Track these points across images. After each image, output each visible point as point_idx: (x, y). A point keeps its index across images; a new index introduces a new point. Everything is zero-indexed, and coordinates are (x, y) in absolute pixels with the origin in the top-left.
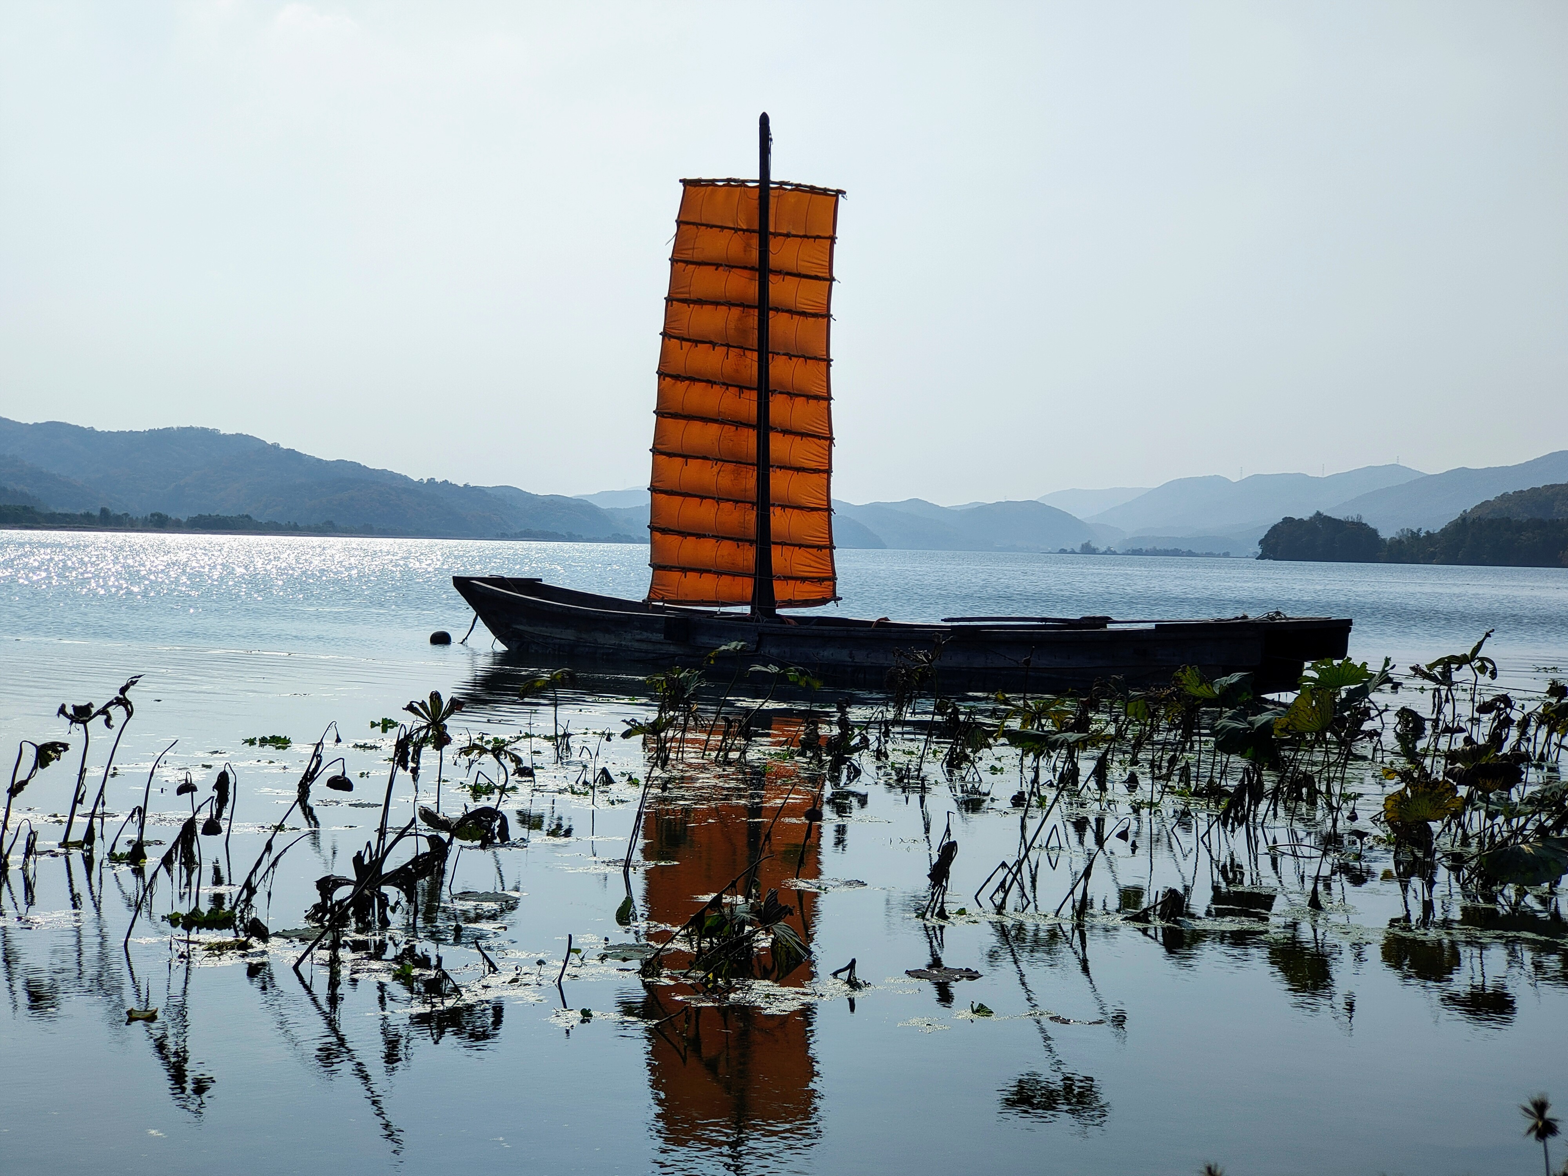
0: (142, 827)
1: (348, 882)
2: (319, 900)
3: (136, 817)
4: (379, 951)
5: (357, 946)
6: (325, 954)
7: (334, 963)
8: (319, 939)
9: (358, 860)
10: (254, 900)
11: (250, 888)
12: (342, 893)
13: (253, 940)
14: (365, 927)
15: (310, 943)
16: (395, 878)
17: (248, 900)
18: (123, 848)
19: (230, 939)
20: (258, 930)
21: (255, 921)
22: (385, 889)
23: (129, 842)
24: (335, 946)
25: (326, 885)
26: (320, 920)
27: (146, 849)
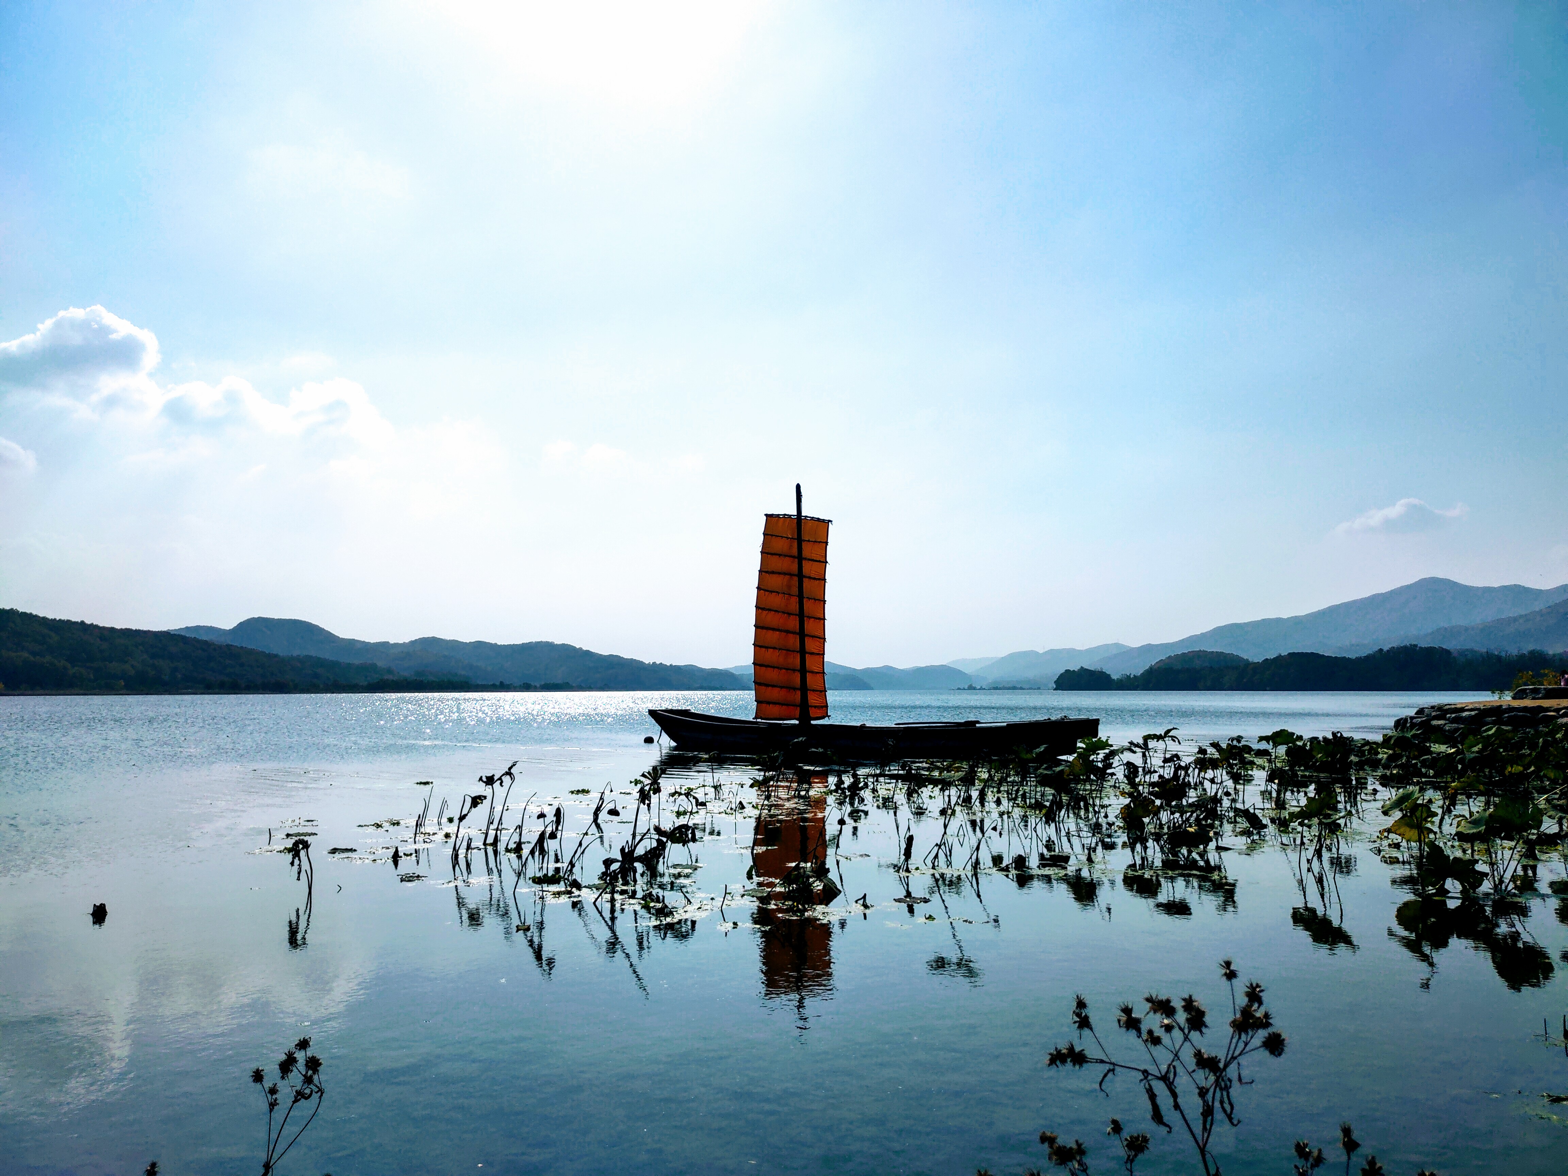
0: (520, 835)
1: (618, 861)
2: (604, 870)
3: (518, 830)
4: (633, 895)
5: (623, 892)
6: (608, 896)
7: (613, 900)
8: (605, 889)
9: (622, 850)
10: (574, 870)
11: (572, 864)
12: (615, 866)
13: (574, 890)
14: (626, 883)
15: (601, 891)
16: (640, 859)
17: (571, 871)
18: (512, 846)
19: (563, 889)
20: (576, 885)
21: (575, 880)
22: (636, 864)
23: (515, 843)
24: (613, 892)
25: (608, 863)
26: (605, 880)
27: (523, 846)
